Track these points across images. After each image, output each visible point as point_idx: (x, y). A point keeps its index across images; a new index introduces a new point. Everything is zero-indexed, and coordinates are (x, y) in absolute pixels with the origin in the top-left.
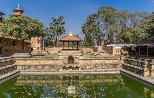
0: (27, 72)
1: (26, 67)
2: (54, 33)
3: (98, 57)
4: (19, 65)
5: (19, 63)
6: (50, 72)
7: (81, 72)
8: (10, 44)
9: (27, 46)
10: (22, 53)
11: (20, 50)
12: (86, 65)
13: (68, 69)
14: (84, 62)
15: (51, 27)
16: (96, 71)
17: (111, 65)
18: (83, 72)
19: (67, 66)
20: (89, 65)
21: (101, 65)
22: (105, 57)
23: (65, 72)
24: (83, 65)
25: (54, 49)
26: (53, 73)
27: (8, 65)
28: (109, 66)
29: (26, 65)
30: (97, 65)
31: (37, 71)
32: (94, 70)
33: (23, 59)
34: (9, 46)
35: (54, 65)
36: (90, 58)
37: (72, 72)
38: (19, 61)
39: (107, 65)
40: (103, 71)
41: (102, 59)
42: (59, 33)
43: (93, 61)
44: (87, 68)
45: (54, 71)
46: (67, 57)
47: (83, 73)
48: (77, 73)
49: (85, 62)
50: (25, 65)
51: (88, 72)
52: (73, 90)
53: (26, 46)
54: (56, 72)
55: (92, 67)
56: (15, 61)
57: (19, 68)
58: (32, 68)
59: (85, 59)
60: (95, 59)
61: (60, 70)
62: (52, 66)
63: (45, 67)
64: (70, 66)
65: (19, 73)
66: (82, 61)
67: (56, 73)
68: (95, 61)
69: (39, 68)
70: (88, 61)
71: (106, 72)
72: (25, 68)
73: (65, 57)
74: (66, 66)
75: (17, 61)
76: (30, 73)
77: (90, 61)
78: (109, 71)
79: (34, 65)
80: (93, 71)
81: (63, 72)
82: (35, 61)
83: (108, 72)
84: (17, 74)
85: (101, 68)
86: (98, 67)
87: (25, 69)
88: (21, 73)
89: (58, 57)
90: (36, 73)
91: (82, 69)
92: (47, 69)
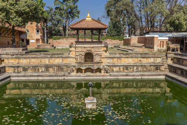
0: (22, 76)
1: (21, 69)
2: (61, 16)
3: (131, 54)
4: (8, 67)
5: (9, 63)
6: (57, 76)
7: (104, 76)
9: (20, 36)
10: (13, 47)
11: (8, 42)
12: (112, 66)
13: (85, 72)
15: (57, 6)
16: (127, 75)
17: (151, 66)
18: (107, 76)
19: (83, 68)
20: (117, 66)
21: (135, 66)
22: (141, 54)
23: (80, 76)
24: (107, 66)
25: (63, 41)
26: (63, 78)
28: (148, 68)
29: (20, 67)
30: (129, 66)
31: (38, 75)
32: (124, 73)
33: (14, 57)
35: (64, 66)
36: (118, 55)
37: (91, 76)
38: (9, 61)
39: (145, 66)
40: (138, 76)
41: (137, 56)
42: (70, 16)
43: (123, 59)
44: (113, 71)
45: (64, 75)
47: (108, 77)
48: (98, 78)
49: (110, 61)
50: (18, 67)
51: (115, 76)
52: (92, 104)
53: (18, 37)
54: (67, 76)
55: (122, 70)
56: (3, 61)
57: (10, 71)
58: (29, 71)
59: (111, 56)
60: (127, 56)
61: (73, 73)
62: (60, 68)
63: (49, 68)
64: (87, 67)
65: (9, 79)
66: (106, 59)
67: (66, 78)
68: (126, 59)
69: (41, 71)
70: (116, 60)
71: (143, 77)
72: (18, 71)
73: (81, 53)
74: (81, 68)
75: (6, 61)
76: (27, 78)
77: (119, 60)
78: (148, 75)
79: (33, 66)
80: (123, 75)
81: (78, 76)
82: (33, 60)
83: (146, 77)
84: (6, 80)
85: (135, 70)
86: (131, 68)
87: (18, 73)
88: (12, 78)
89: (68, 54)
90: (36, 78)
91: (105, 72)
92: (52, 72)
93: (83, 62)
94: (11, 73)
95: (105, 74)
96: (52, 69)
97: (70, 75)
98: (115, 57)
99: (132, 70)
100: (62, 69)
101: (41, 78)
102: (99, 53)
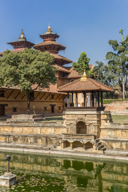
0: (11, 147)
1: (11, 139)
5: (4, 131)
6: (43, 149)
7: (96, 153)
8: (22, 99)
12: (110, 140)
13: (73, 147)
14: (110, 133)
16: (127, 155)
18: (100, 154)
19: (71, 141)
20: (118, 141)
24: (104, 140)
25: (116, 105)
26: (48, 152)
29: (11, 136)
31: (23, 147)
33: (9, 124)
34: (21, 101)
35: (53, 138)
36: (122, 126)
37: (82, 153)
38: (4, 129)
44: (112, 148)
45: (50, 149)
46: (74, 123)
47: (102, 156)
48: (89, 155)
49: (112, 133)
50: (9, 135)
51: (111, 155)
54: (53, 150)
55: (124, 147)
58: (19, 141)
59: (112, 127)
61: (59, 147)
62: (48, 139)
63: (38, 139)
64: (75, 140)
66: (106, 131)
67: (52, 152)
69: (29, 141)
70: (119, 132)
72: (9, 140)
74: (69, 141)
76: (13, 149)
77: (124, 133)
79: (23, 136)
80: (121, 155)
81: (64, 151)
82: (26, 129)
87: (9, 143)
89: (62, 123)
90: (21, 150)
91: (98, 148)
92: (41, 144)
93: (75, 133)
94: (3, 142)
95: (97, 151)
96: (40, 140)
97: (56, 149)
98: (118, 129)
100: (51, 141)
101: (27, 151)
102: (94, 122)
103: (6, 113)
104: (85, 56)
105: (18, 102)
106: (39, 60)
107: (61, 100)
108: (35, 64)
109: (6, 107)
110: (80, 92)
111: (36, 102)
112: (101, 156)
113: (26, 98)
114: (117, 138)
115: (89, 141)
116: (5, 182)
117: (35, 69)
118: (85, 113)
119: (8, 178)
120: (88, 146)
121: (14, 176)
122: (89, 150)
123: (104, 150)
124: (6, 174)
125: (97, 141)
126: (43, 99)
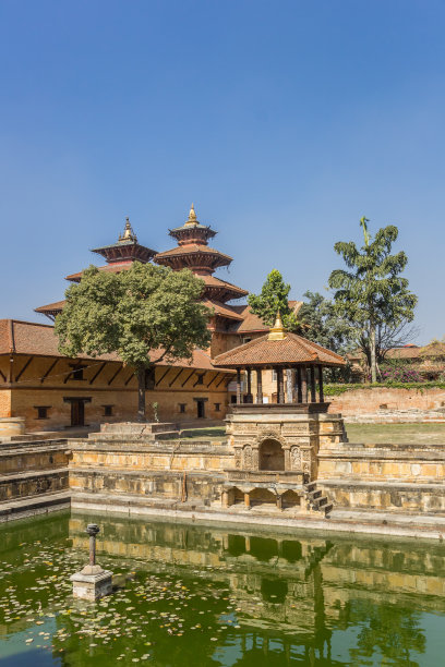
0: (99, 502)
1: (100, 482)
3: (419, 447)
4: (75, 473)
5: (82, 463)
6: (176, 509)
7: (308, 519)
8: (126, 384)
9: (227, 386)
11: (183, 407)
12: (343, 486)
13: (252, 503)
14: (341, 468)
16: (385, 523)
18: (317, 520)
19: (246, 488)
20: (362, 487)
21: (424, 490)
23: (235, 514)
24: (327, 485)
25: (355, 399)
26: (189, 515)
27: (31, 469)
29: (99, 475)
30: (402, 489)
31: (129, 502)
32: (383, 516)
33: (94, 447)
34: (124, 390)
35: (203, 480)
36: (372, 451)
38: (82, 458)
40: (425, 528)
41: (443, 455)
43: (389, 465)
44: (347, 504)
45: (194, 507)
46: (254, 443)
47: (322, 526)
48: (290, 523)
49: (347, 469)
50: (95, 474)
51: (346, 522)
52: (87, 586)
54: (201, 511)
55: (377, 502)
56: (70, 456)
57: (76, 483)
58: (119, 488)
59: (347, 454)
60: (403, 454)
61: (216, 502)
62: (189, 483)
63: (165, 484)
64: (257, 485)
65: (65, 506)
66: (332, 463)
67: (198, 516)
68: (401, 466)
69: (144, 489)
70: (364, 466)
72: (93, 486)
73: (248, 441)
74: (240, 487)
75: (76, 457)
76: (104, 508)
77: (375, 466)
79: (128, 475)
80: (370, 523)
81: (229, 514)
82: (134, 458)
84: (58, 508)
85: (426, 509)
86: (409, 499)
87: (93, 492)
88: (75, 505)
89: (223, 444)
90: (124, 510)
91: (312, 505)
92: (171, 495)
93: (255, 468)
94: (79, 491)
95: (311, 513)
96: (170, 485)
97: (210, 509)
98: (361, 458)
99: (414, 505)
100: (197, 487)
101: (137, 512)
102: (302, 440)
103: (87, 418)
104: (278, 279)
105: (115, 393)
106: (169, 290)
107: (222, 387)
108: (159, 299)
109: (87, 405)
110: (268, 368)
111: (161, 391)
112: (319, 524)
113: (134, 383)
114: (359, 480)
115: (291, 487)
116: (85, 589)
117: (159, 313)
118: (280, 418)
119: (93, 579)
120: (289, 499)
121: (108, 573)
122: (291, 511)
123: (328, 509)
124: (88, 568)
125: (311, 488)
126: (178, 385)
